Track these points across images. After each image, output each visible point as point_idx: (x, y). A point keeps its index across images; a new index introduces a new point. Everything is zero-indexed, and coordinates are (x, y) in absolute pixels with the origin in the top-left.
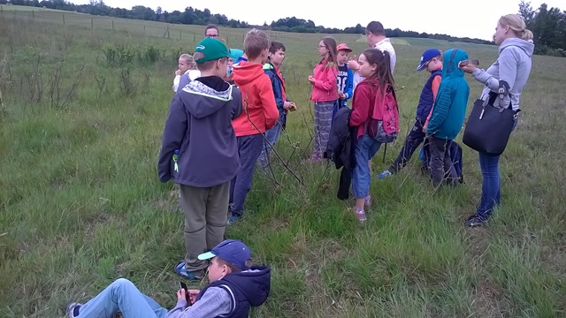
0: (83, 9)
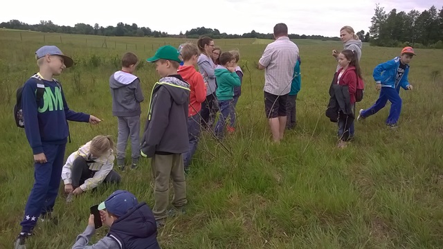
0: (36, 28)
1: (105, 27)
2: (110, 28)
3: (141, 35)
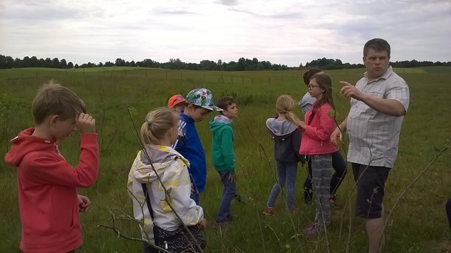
0: (166, 66)
1: (227, 63)
2: (232, 63)
3: (261, 69)
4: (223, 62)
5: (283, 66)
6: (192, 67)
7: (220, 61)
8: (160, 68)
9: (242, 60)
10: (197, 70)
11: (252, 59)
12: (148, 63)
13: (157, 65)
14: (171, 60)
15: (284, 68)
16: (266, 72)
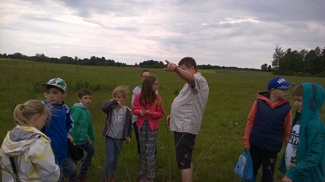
0: (32, 59)
1: (82, 59)
2: (86, 60)
3: (107, 65)
4: (78, 58)
5: (124, 64)
6: (54, 60)
7: (76, 58)
8: (27, 61)
9: (93, 58)
10: (58, 63)
11: (101, 58)
12: (18, 56)
13: (25, 58)
14: (37, 55)
15: (124, 65)
16: (111, 68)
